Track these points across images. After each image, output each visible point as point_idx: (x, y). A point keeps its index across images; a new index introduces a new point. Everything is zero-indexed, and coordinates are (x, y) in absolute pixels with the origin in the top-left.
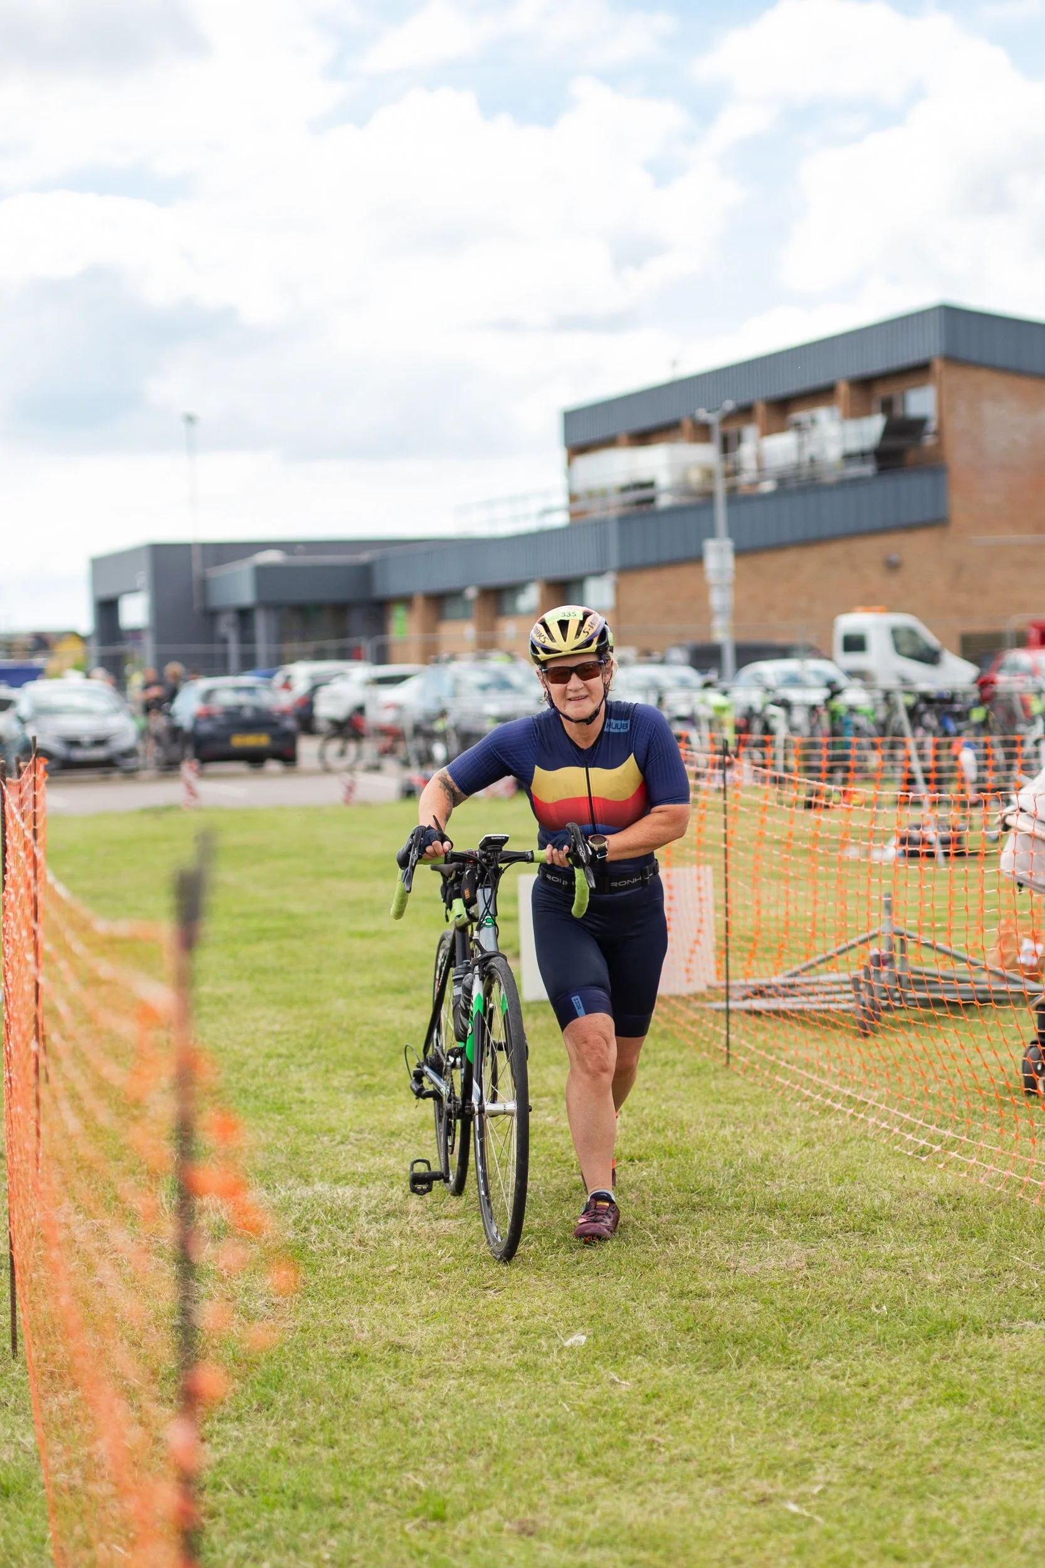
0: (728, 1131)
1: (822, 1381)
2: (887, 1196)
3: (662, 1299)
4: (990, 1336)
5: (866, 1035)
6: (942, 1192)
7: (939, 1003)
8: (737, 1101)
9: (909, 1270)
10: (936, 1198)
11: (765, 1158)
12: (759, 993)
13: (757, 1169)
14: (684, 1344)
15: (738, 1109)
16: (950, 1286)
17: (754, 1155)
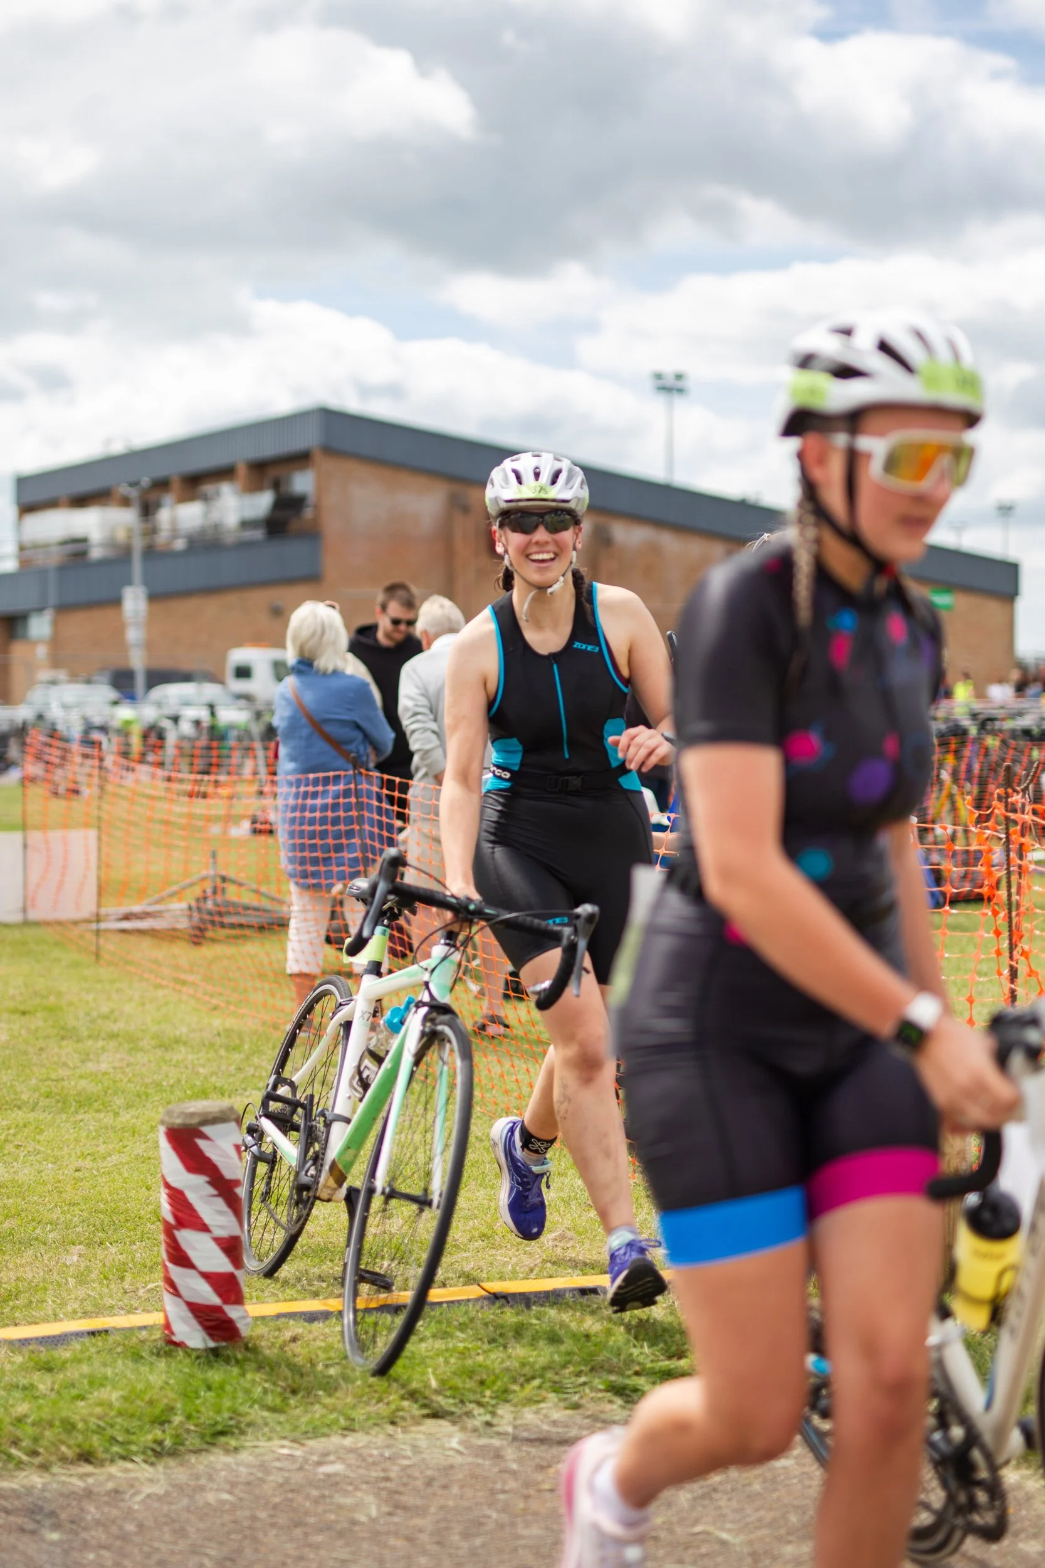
0: (90, 997)
1: (125, 1117)
2: (184, 1030)
3: (34, 1081)
4: (230, 1097)
5: (196, 944)
6: (221, 1028)
7: (250, 927)
8: (99, 981)
9: (190, 1067)
10: (215, 1032)
11: (112, 1012)
12: (127, 917)
13: (106, 1017)
14: (44, 1102)
15: (99, 986)
16: (212, 1074)
17: (105, 1010)
